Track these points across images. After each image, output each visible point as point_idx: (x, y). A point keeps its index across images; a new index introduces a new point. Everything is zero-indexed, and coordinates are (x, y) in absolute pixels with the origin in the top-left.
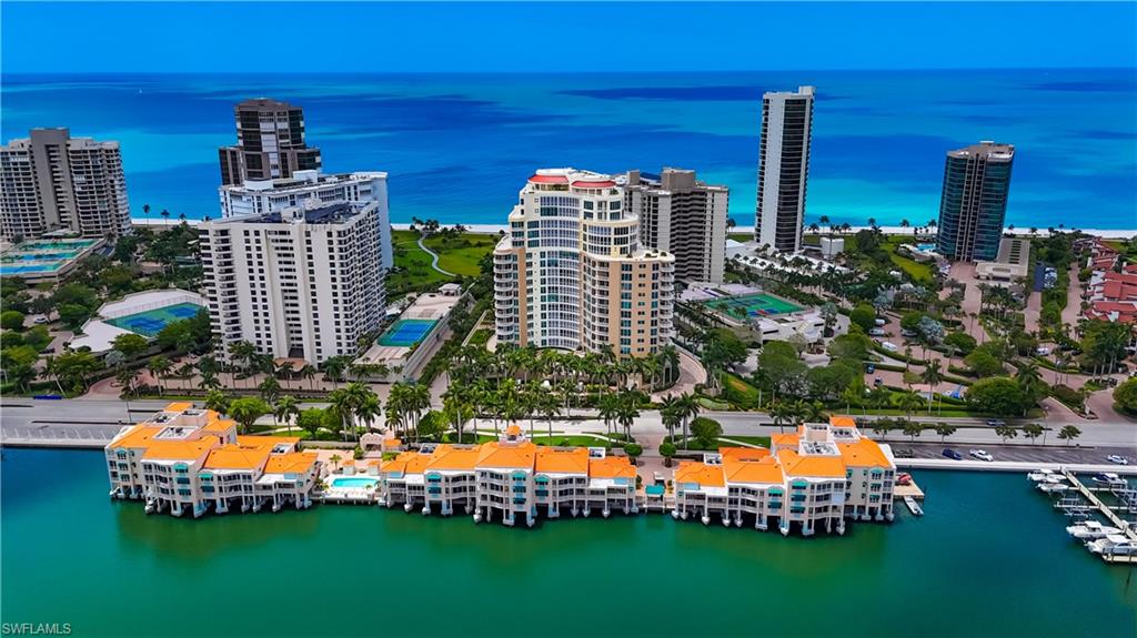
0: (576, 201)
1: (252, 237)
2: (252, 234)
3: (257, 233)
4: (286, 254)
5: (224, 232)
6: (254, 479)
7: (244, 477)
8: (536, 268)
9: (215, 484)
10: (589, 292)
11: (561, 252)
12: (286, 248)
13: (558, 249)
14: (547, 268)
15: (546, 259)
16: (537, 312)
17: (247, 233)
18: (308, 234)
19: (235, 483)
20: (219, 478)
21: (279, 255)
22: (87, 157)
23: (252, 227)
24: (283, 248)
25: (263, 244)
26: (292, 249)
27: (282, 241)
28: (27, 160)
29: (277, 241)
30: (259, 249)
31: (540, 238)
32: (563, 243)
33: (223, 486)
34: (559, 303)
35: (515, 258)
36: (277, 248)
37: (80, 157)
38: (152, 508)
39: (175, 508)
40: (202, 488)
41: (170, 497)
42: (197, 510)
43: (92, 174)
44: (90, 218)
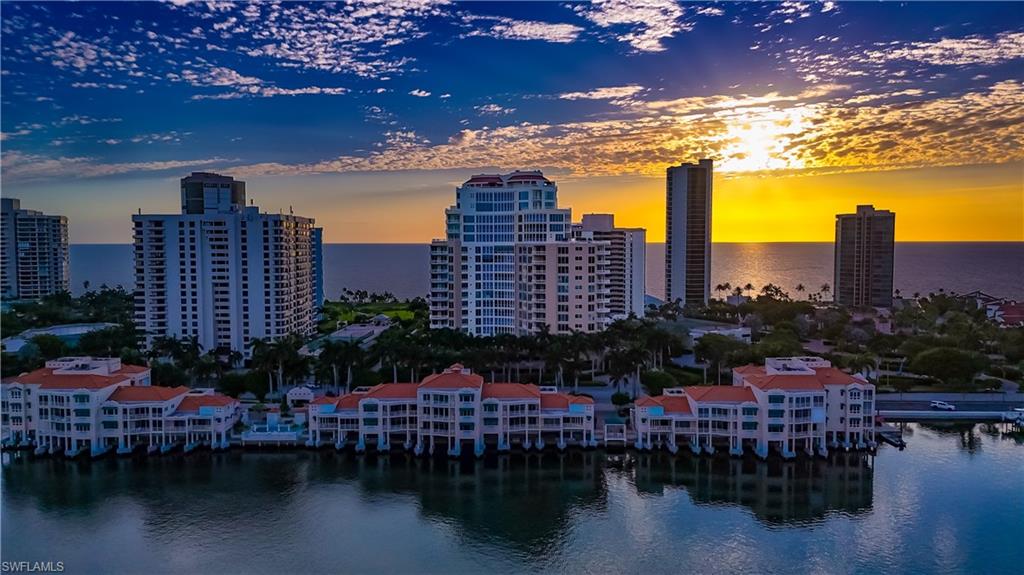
0: (510, 196)
1: (187, 229)
2: (187, 224)
3: (192, 224)
4: (220, 245)
5: (159, 223)
6: (165, 415)
7: (154, 411)
8: (472, 263)
9: (119, 418)
10: (524, 280)
11: (496, 247)
12: (221, 239)
13: (493, 244)
14: (481, 263)
15: (481, 255)
16: (472, 308)
17: (181, 224)
18: (243, 224)
19: (142, 417)
20: (124, 411)
21: (213, 247)
22: (34, 225)
23: (188, 219)
24: (217, 239)
25: (197, 236)
26: (226, 240)
27: (217, 232)
29: (212, 232)
30: (193, 240)
31: (475, 233)
32: (497, 238)
33: (129, 420)
34: (494, 299)
35: (451, 250)
36: (211, 240)
37: (27, 225)
38: (43, 451)
39: (70, 448)
40: (104, 422)
41: (66, 434)
42: (94, 450)
43: (37, 241)
44: (29, 283)
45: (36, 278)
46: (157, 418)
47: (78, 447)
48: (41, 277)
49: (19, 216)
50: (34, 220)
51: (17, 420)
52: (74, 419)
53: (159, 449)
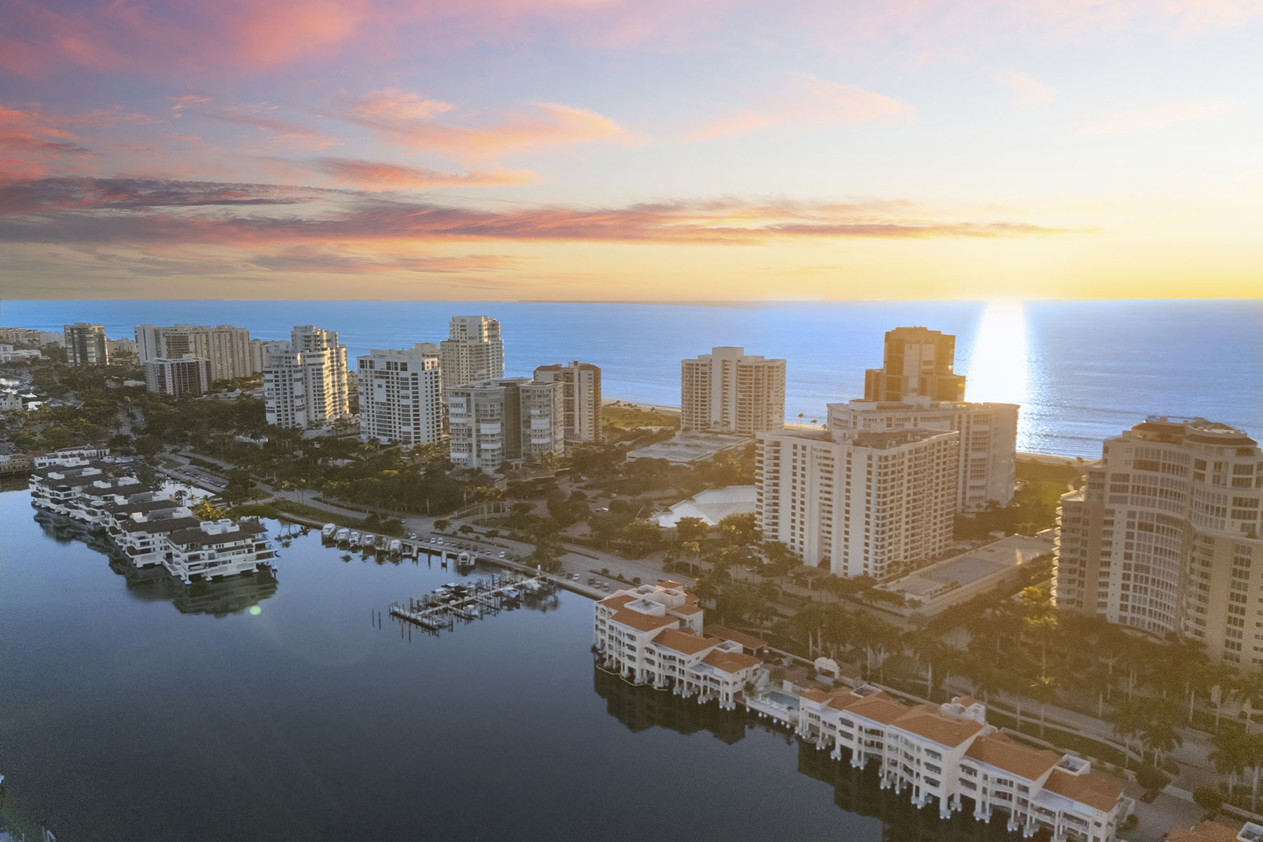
0: (1186, 458)
1: (799, 451)
2: (799, 448)
3: (804, 448)
4: (828, 470)
5: (777, 444)
6: (687, 665)
7: (680, 661)
8: (1120, 529)
11: (1159, 515)
12: (828, 465)
13: (1156, 511)
14: (1135, 531)
15: (1136, 521)
17: (795, 447)
18: (849, 455)
21: (822, 471)
23: (800, 442)
24: (825, 465)
25: (808, 459)
26: (832, 466)
27: (825, 458)
28: (706, 370)
29: (821, 458)
30: (804, 462)
31: (1129, 495)
36: (820, 464)
37: (746, 371)
43: (753, 386)
44: (745, 420)
45: (750, 416)
46: (682, 667)
48: (755, 416)
49: (740, 363)
52: (626, 651)
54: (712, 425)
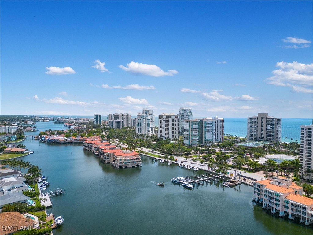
6: (307, 210)
7: (303, 207)
9: (290, 206)
19: (298, 209)
20: (292, 204)
22: (271, 120)
28: (256, 120)
33: (293, 208)
37: (270, 120)
38: (265, 207)
39: (273, 210)
40: (284, 205)
41: (272, 205)
42: (281, 214)
43: (272, 125)
44: (269, 137)
45: (271, 136)
46: (304, 211)
47: (276, 211)
48: (273, 136)
49: (267, 118)
50: (271, 119)
51: (258, 194)
52: (275, 202)
53: (304, 222)
54: (258, 138)
